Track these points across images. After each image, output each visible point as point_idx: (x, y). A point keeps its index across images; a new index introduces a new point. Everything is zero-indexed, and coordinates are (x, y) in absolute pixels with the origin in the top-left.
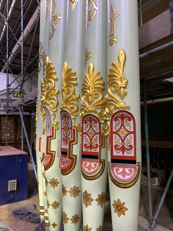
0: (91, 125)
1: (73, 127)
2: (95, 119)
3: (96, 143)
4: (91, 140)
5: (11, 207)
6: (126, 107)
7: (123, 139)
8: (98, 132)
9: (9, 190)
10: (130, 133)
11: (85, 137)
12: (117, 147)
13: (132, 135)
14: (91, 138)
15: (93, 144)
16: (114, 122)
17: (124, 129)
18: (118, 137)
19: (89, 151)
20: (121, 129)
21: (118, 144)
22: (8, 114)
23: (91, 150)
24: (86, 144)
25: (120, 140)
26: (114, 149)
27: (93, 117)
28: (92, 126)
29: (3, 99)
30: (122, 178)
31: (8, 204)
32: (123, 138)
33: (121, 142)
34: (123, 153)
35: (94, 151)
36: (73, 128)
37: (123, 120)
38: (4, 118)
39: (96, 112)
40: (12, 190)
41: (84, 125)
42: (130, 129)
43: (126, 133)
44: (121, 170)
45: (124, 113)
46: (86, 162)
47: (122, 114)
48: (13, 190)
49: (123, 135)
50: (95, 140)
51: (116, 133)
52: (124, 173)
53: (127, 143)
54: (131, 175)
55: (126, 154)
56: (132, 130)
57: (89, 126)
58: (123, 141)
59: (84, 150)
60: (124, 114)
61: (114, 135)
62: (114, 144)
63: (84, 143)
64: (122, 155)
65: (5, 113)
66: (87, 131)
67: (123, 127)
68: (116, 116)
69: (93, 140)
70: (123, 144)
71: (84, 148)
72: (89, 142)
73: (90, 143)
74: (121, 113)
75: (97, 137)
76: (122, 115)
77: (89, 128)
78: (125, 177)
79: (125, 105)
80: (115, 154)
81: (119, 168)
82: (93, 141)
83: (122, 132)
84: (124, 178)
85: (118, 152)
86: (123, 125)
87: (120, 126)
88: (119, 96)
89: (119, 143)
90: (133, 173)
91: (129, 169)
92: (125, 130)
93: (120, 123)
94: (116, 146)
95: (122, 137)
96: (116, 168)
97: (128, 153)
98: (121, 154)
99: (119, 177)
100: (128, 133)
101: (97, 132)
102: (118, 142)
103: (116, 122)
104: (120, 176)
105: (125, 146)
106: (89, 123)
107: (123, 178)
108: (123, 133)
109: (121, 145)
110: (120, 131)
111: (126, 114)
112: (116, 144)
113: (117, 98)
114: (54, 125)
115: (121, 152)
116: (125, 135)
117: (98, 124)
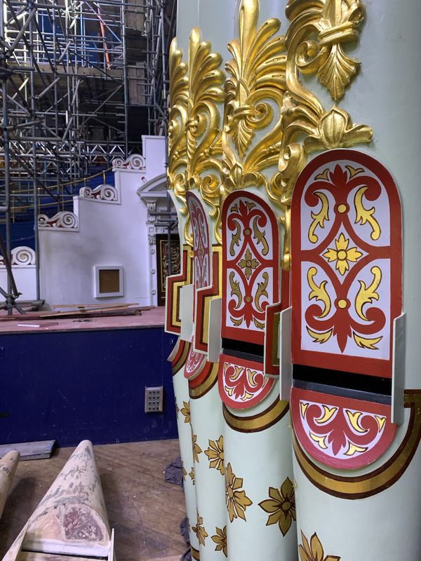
0: (248, 232)
1: (214, 245)
2: (259, 207)
3: (263, 299)
4: (248, 289)
5: (150, 450)
6: (353, 134)
7: (342, 283)
8: (269, 257)
9: (146, 410)
10: (375, 253)
11: (232, 275)
12: (316, 318)
13: (385, 264)
14: (248, 282)
15: (253, 304)
16: (305, 208)
17: (347, 236)
18: (322, 275)
19: (243, 326)
20: (337, 237)
21: (321, 304)
22: (172, 232)
23: (248, 326)
24: (233, 303)
25: (330, 287)
26: (304, 323)
27: (250, 201)
28: (252, 236)
29: (160, 198)
30: (326, 452)
31: (146, 440)
32: (342, 280)
33: (334, 297)
34: (342, 345)
35: (258, 327)
36: (213, 249)
37: (341, 199)
38: (165, 243)
39: (260, 183)
40: (152, 410)
41: (229, 233)
42: (375, 235)
43: (355, 255)
44: (328, 414)
45: (343, 163)
46: (233, 365)
47: (338, 168)
48: (156, 410)
49: (342, 265)
50: (260, 291)
51: (314, 256)
52: (338, 431)
53: (360, 301)
54: (371, 445)
55: (352, 349)
56: (385, 241)
57: (242, 237)
58: (342, 291)
59: (229, 324)
60: (344, 170)
61: (305, 265)
62: (305, 305)
63: (229, 299)
64: (337, 351)
65: (166, 232)
66: (237, 254)
67: (342, 229)
68: (311, 181)
69: (255, 288)
70: (342, 304)
71: (228, 314)
72: (244, 294)
73: (245, 301)
74: (331, 166)
75: (266, 276)
76: (338, 175)
77: (241, 243)
78: (343, 450)
79: (344, 126)
80: (308, 343)
81: (320, 405)
82: (253, 293)
83: (338, 251)
84: (336, 451)
85: (320, 337)
86: (342, 219)
87: (329, 225)
88: (324, 91)
89: (325, 298)
90: (379, 435)
91: (365, 414)
92: (352, 244)
93: (332, 209)
94: (314, 310)
95: (337, 272)
96: (311, 403)
97: (363, 346)
98: (331, 346)
99: (316, 444)
100: (366, 254)
101: (266, 258)
102: (322, 295)
103: (314, 209)
104: (321, 440)
105: (351, 312)
106: (243, 228)
107: (329, 452)
108: (342, 255)
109: (334, 310)
110: (332, 245)
111: (356, 165)
112: (314, 302)
113: (315, 101)
114: (187, 245)
115: (334, 339)
116: (352, 265)
117: (268, 229)
